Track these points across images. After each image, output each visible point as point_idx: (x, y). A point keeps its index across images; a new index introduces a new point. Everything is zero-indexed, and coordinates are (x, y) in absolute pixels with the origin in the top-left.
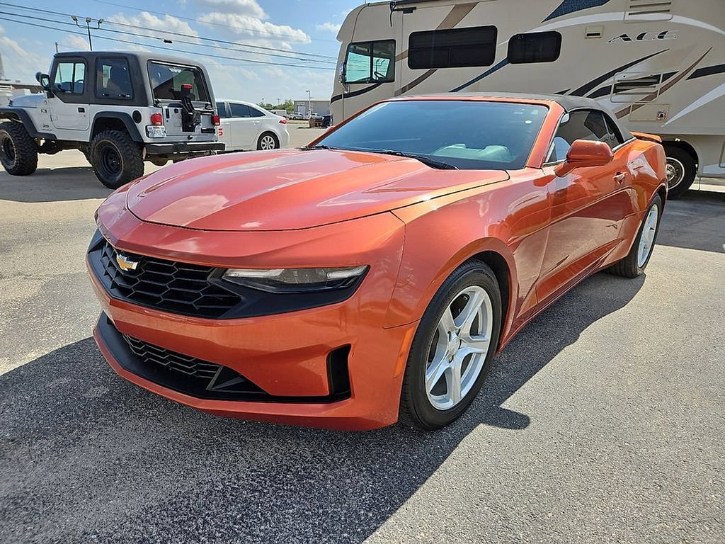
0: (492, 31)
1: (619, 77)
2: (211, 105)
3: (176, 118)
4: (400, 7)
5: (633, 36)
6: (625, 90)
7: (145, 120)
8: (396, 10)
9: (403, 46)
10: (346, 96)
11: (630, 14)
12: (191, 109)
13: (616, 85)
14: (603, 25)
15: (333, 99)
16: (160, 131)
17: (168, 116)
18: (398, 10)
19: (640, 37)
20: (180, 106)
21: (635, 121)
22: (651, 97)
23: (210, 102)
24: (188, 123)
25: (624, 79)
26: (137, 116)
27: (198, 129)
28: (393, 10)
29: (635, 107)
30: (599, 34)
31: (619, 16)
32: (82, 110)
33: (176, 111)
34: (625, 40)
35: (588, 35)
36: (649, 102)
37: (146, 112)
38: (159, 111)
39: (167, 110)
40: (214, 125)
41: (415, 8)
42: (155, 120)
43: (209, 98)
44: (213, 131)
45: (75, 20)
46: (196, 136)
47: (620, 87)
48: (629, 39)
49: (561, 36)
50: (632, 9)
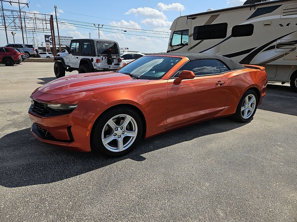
0: (226, 25)
1: (279, 41)
2: (119, 55)
3: (105, 60)
4: (191, 17)
5: (285, 25)
6: (282, 47)
7: (95, 61)
8: (189, 18)
9: (191, 32)
10: (172, 51)
11: (283, 16)
12: (111, 57)
13: (277, 45)
14: (271, 21)
15: (168, 52)
16: (99, 65)
17: (102, 60)
18: (190, 18)
19: (288, 25)
20: (107, 56)
21: (286, 60)
22: (293, 50)
23: (119, 54)
24: (110, 62)
25: (281, 42)
26: (92, 60)
27: (113, 64)
28: (188, 19)
29: (286, 54)
30: (269, 24)
31: (278, 17)
32: (77, 58)
33: (105, 58)
34: (281, 26)
35: (265, 25)
36: (292, 52)
37: (95, 58)
38: (99, 58)
39: (102, 58)
40: (120, 62)
41: (196, 18)
42: (98, 61)
43: (118, 53)
44: (119, 64)
45: (95, 25)
46: (112, 66)
47: (279, 46)
48: (283, 26)
49: (254, 26)
50: (284, 13)
